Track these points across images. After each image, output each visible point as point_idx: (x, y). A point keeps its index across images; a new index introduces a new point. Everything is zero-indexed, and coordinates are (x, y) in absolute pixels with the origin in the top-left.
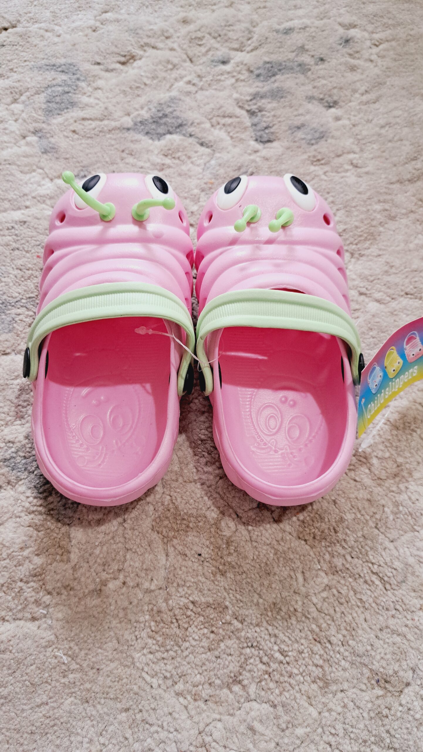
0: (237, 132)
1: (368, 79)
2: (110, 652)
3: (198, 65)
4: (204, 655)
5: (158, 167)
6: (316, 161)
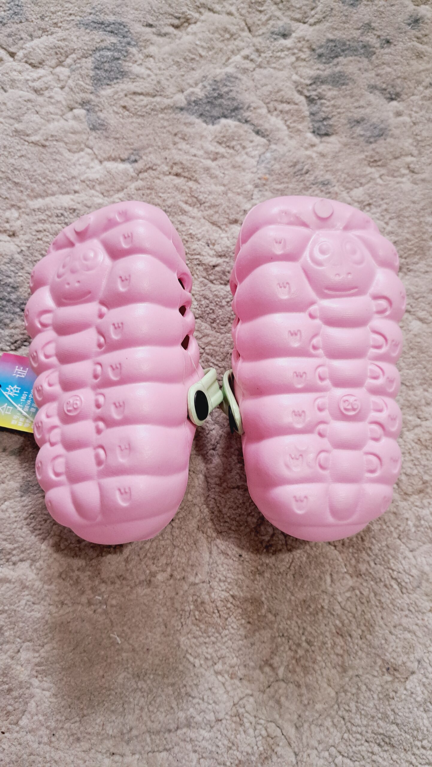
0: (294, 122)
2: (159, 635)
3: (257, 37)
4: (240, 642)
5: (212, 156)
6: (373, 162)
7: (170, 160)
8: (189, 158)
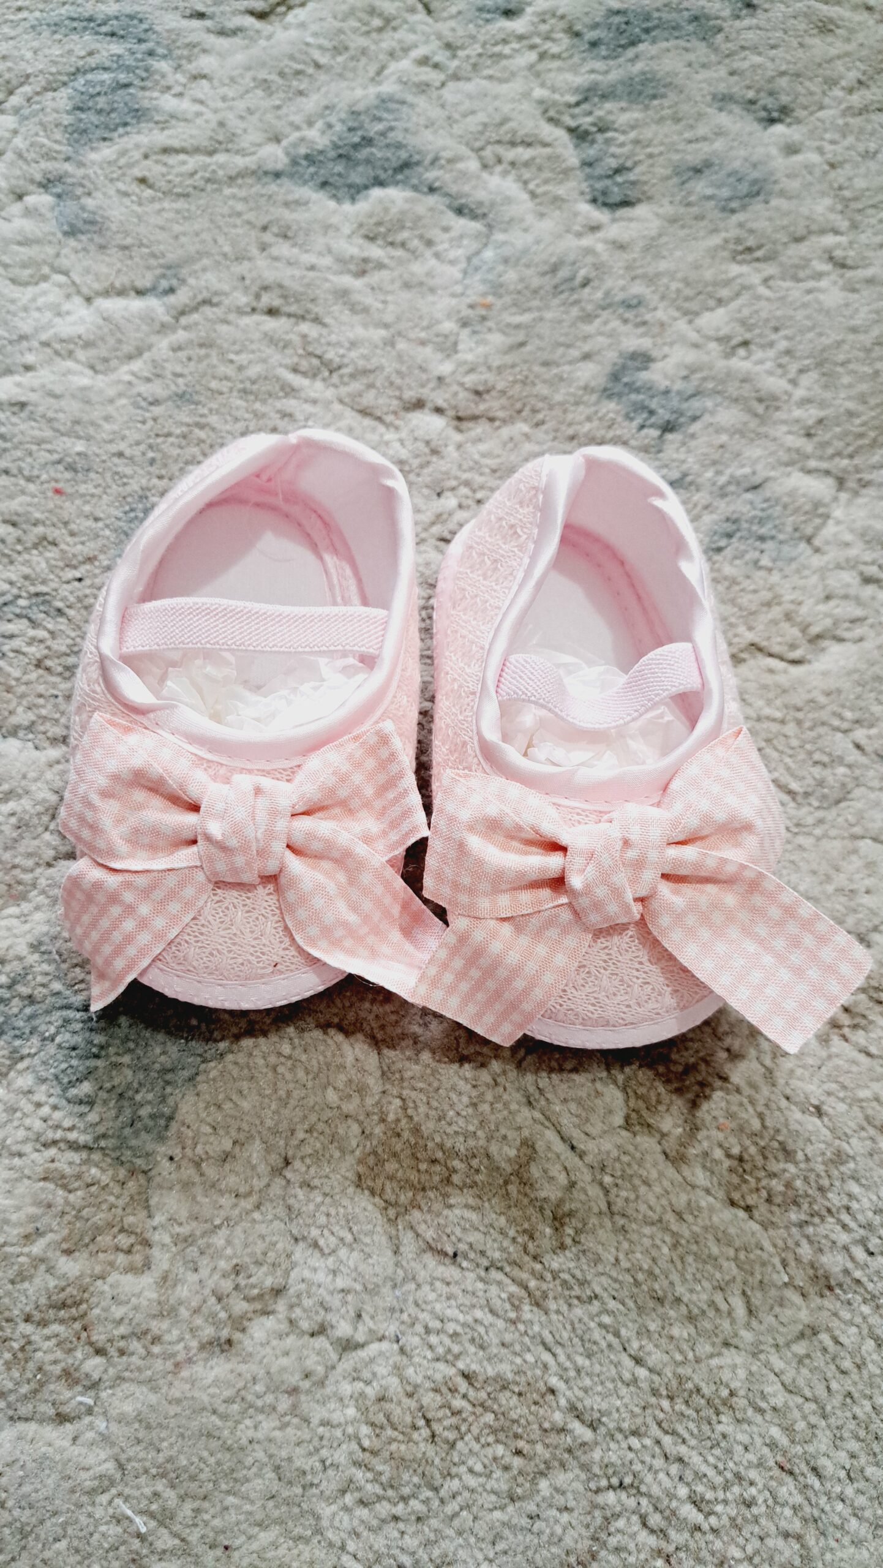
0: (546, 182)
1: (864, 52)
2: (259, 1504)
3: (445, 19)
4: (497, 1514)
5: (352, 267)
6: (742, 253)
7: (253, 280)
8: (297, 273)
